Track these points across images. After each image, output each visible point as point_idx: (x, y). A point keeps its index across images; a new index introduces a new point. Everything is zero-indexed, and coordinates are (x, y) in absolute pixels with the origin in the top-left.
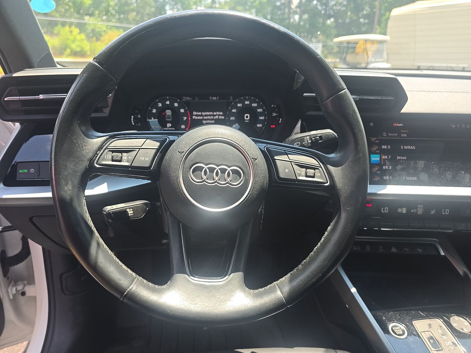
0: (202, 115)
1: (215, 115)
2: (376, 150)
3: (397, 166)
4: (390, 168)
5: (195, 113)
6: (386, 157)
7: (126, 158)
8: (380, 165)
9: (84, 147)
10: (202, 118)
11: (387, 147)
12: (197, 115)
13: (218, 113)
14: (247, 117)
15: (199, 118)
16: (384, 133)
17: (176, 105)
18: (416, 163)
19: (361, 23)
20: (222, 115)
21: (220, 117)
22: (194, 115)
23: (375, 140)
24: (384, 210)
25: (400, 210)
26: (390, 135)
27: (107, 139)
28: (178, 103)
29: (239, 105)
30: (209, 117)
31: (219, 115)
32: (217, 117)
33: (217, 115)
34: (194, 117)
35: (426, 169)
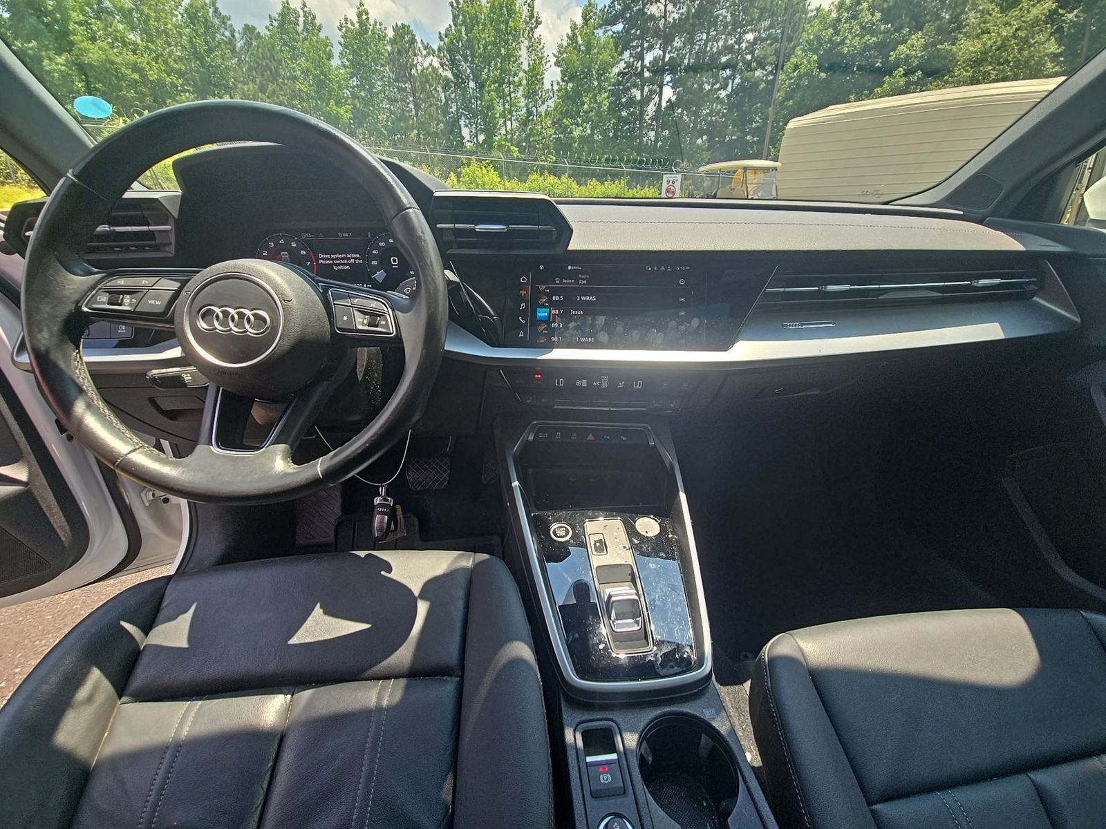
0: (331, 259)
1: (350, 259)
2: (545, 302)
3: (569, 323)
4: (561, 325)
5: (321, 256)
6: (557, 312)
7: (128, 301)
8: (548, 321)
9: (67, 287)
10: (331, 262)
11: (560, 298)
12: (324, 259)
13: (354, 256)
14: (394, 261)
15: (327, 262)
16: (557, 279)
17: (294, 244)
18: (594, 319)
19: (748, 141)
20: (359, 259)
21: (357, 261)
22: (321, 259)
23: (545, 288)
24: (558, 383)
25: (578, 383)
26: (564, 281)
27: (104, 277)
28: (296, 242)
29: (381, 244)
30: (342, 262)
31: (355, 258)
32: (353, 260)
33: (353, 258)
34: (320, 261)
35: (607, 328)
